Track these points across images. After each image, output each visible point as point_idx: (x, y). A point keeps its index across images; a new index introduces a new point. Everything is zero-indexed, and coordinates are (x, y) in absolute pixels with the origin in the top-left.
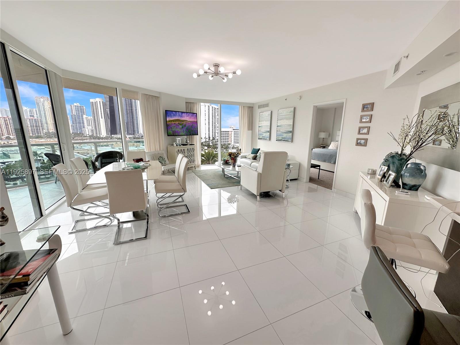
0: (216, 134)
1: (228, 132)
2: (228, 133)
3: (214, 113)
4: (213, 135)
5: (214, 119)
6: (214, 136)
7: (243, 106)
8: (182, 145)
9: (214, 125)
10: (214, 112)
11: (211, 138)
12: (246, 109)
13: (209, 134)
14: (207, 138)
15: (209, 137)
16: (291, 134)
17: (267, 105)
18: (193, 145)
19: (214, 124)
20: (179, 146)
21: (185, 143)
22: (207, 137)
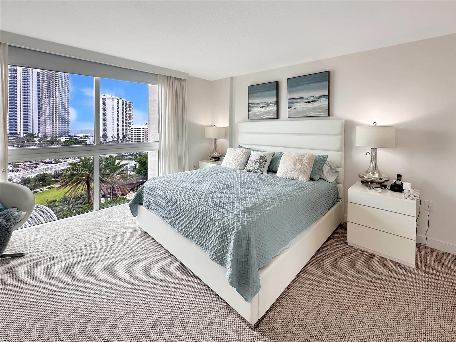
0: (128, 131)
1: (143, 129)
3: (125, 108)
4: (123, 133)
5: (125, 114)
6: (125, 134)
9: (125, 122)
10: (125, 106)
11: (121, 137)
13: (118, 132)
14: (115, 137)
15: (118, 136)
19: (125, 120)
22: (115, 135)
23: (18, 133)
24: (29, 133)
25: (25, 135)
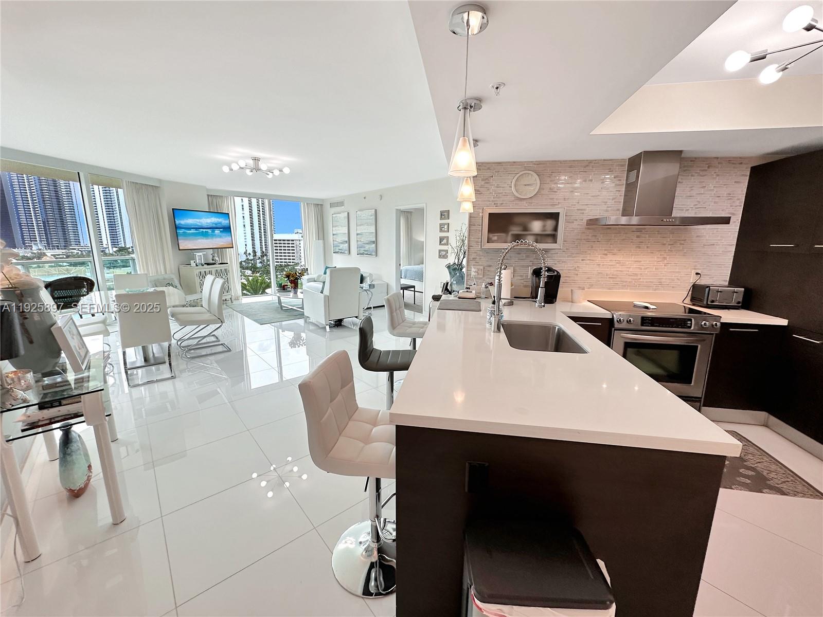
0: (269, 244)
1: (293, 240)
2: (293, 244)
4: (261, 248)
5: (261, 215)
6: (264, 250)
7: (307, 204)
8: (205, 264)
9: (262, 229)
11: (259, 254)
12: (313, 208)
13: (253, 245)
14: (250, 254)
15: (254, 252)
16: (374, 245)
17: (340, 204)
18: (225, 263)
19: (262, 226)
20: (200, 266)
21: (212, 262)
22: (250, 250)
23: (105, 246)
24: (120, 246)
25: (115, 249)
